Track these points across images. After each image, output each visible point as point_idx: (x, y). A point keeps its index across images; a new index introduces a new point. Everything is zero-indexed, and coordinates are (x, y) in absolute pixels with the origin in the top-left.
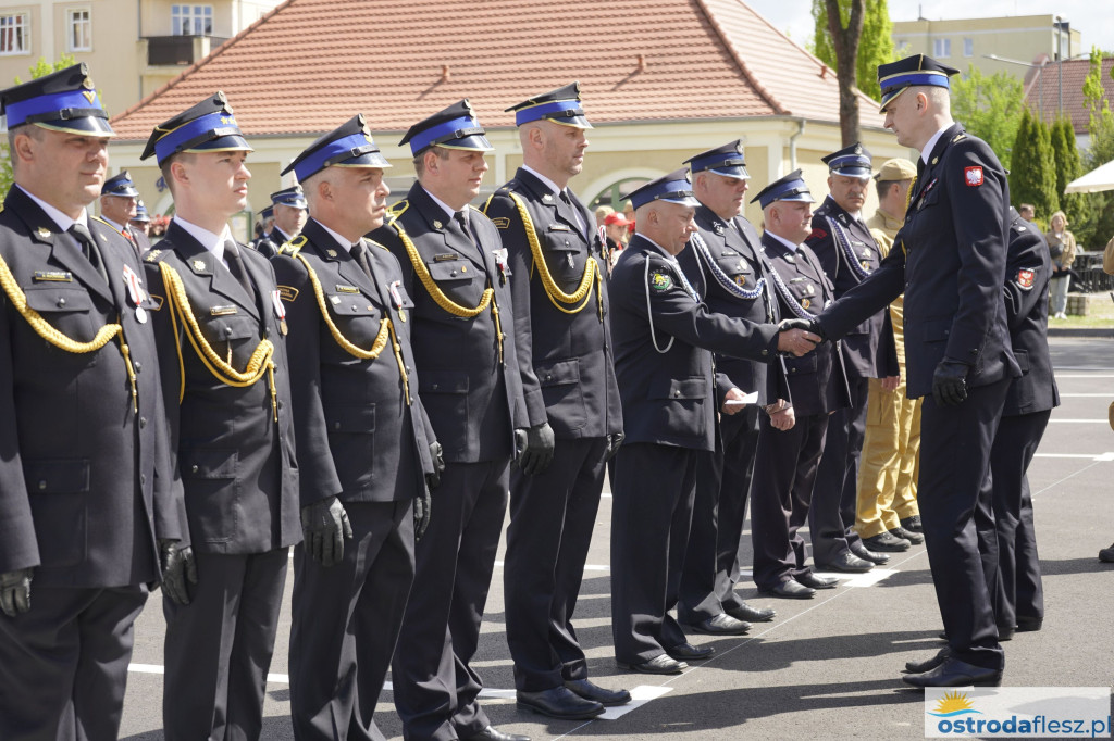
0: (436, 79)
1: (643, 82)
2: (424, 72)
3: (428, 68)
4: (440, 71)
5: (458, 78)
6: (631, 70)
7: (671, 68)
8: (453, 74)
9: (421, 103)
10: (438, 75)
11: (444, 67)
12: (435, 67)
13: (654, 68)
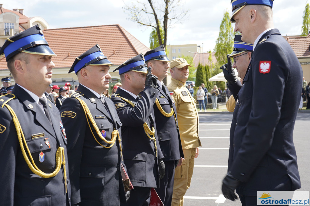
0: (67, 56)
1: (115, 56)
2: (64, 54)
3: (65, 53)
4: (68, 54)
5: (72, 56)
6: (112, 54)
7: (121, 53)
8: (71, 55)
9: (64, 61)
10: (67, 55)
11: (69, 53)
12: (67, 53)
13: (117, 53)
